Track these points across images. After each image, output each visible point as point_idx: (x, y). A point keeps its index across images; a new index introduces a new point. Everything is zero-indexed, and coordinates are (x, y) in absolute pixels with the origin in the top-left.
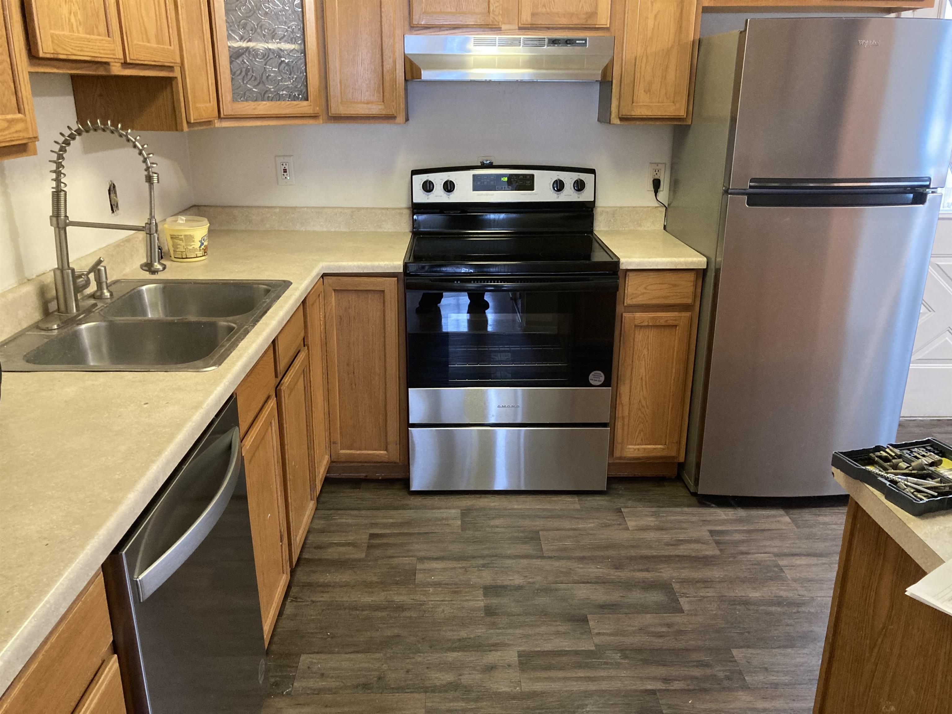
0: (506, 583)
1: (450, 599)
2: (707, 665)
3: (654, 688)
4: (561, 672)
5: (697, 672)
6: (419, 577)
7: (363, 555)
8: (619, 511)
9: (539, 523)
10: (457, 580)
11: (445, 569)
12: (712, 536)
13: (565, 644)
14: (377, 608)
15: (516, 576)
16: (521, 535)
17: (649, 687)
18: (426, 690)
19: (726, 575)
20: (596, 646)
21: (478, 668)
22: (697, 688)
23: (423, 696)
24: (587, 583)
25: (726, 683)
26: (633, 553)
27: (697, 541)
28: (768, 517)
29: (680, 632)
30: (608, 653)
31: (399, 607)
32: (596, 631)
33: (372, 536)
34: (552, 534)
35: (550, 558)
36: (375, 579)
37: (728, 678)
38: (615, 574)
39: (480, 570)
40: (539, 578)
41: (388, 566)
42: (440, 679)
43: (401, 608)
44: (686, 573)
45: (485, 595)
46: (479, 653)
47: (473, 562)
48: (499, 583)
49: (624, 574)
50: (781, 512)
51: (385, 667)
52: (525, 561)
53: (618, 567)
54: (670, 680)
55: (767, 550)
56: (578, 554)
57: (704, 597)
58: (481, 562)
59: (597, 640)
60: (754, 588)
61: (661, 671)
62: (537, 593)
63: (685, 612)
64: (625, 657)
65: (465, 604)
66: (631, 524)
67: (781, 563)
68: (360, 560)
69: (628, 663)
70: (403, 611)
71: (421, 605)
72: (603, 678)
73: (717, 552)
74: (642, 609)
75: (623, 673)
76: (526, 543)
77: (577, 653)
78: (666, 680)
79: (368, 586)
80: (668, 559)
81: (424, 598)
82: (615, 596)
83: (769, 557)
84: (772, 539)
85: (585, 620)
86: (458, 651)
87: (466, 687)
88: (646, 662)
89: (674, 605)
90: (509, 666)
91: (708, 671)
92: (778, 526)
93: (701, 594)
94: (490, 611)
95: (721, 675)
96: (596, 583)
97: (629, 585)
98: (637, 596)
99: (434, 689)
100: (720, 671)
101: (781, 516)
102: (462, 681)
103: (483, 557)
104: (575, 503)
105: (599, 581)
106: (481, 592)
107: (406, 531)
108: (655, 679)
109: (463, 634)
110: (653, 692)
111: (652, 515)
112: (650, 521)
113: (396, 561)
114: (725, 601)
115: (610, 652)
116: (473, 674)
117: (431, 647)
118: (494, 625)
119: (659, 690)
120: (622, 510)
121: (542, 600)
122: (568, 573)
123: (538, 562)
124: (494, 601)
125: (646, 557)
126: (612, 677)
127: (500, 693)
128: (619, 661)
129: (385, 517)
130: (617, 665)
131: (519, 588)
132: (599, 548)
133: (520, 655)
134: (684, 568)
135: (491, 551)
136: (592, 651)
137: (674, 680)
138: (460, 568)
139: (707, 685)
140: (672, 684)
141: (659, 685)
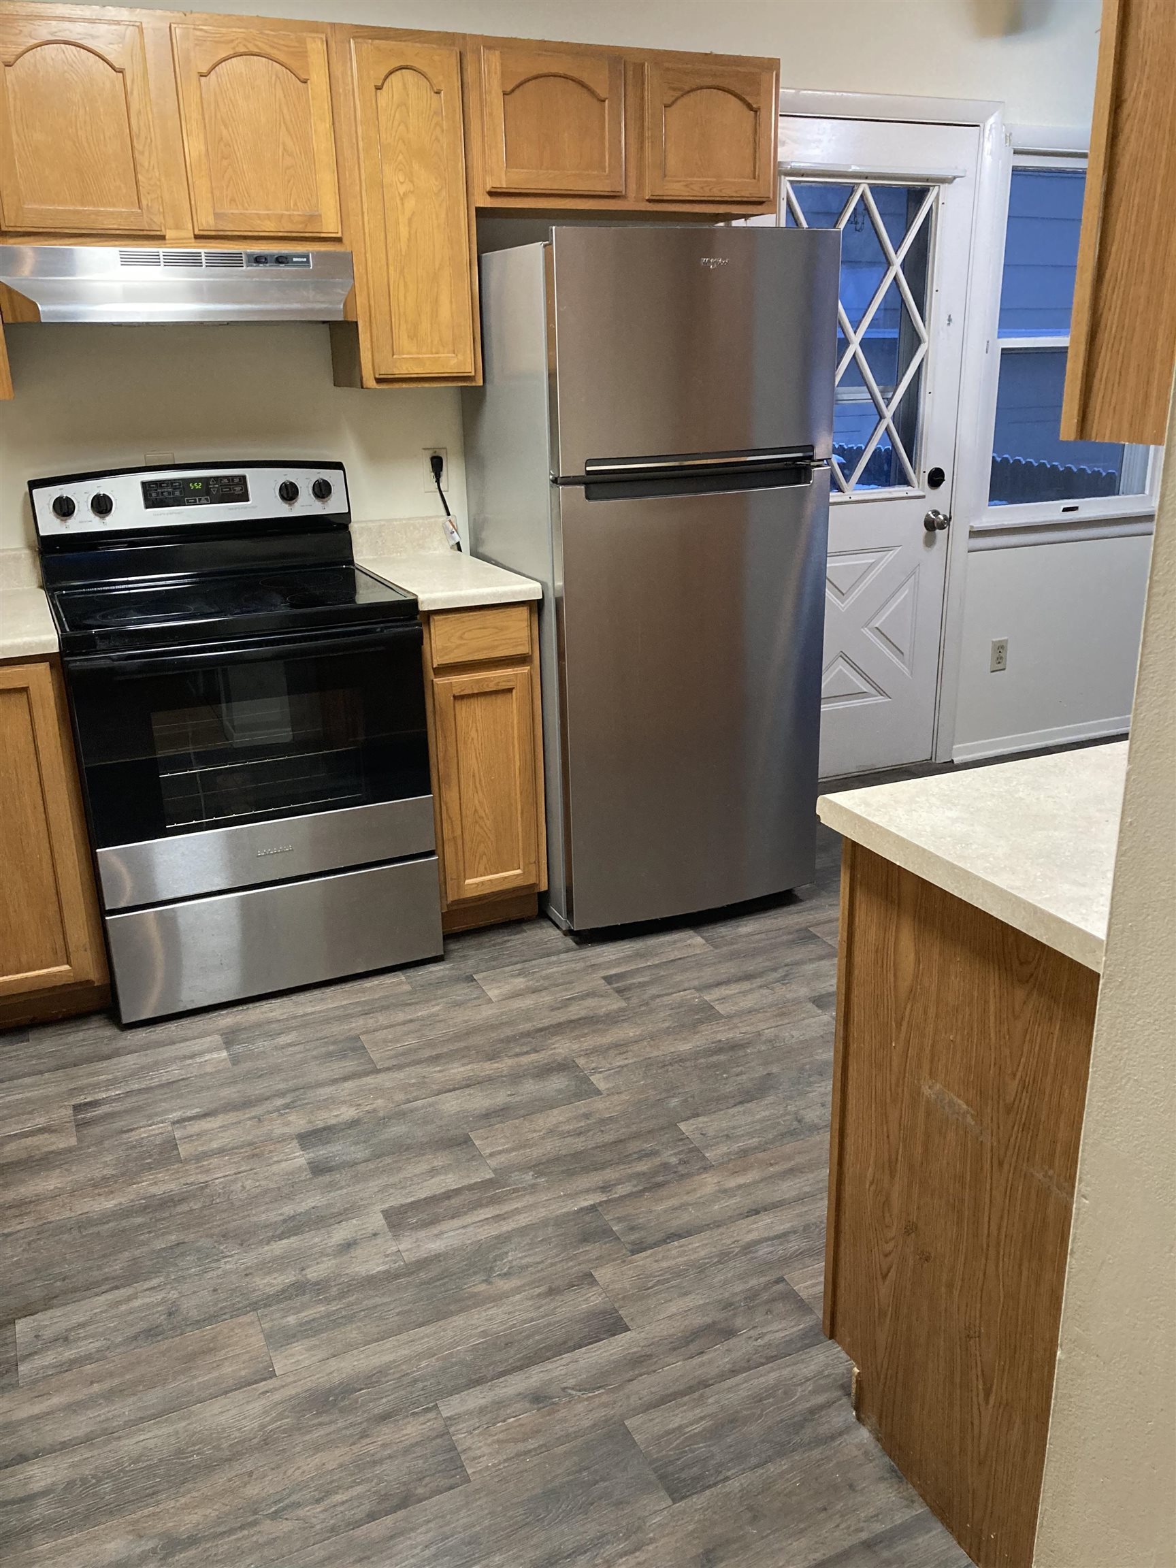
0: (333, 1121)
1: (248, 1168)
2: (654, 1153)
3: (592, 1202)
4: (455, 1221)
5: (642, 1167)
6: (184, 1150)
7: (73, 1141)
8: (470, 979)
9: (358, 1024)
10: (249, 1138)
11: (224, 1128)
12: (610, 983)
13: (451, 1181)
14: (127, 1213)
15: (344, 1109)
16: (331, 1048)
17: (586, 1204)
18: (254, 1306)
19: (643, 1031)
20: (495, 1171)
21: (329, 1251)
22: (648, 1186)
23: (251, 1317)
24: (455, 1089)
25: (682, 1170)
26: (508, 1031)
27: (591, 994)
28: (675, 942)
29: (603, 1121)
30: (515, 1176)
31: (167, 1202)
32: (488, 1151)
33: (77, 1108)
34: (380, 1035)
35: (388, 1069)
36: (108, 1172)
37: (683, 1162)
38: (489, 1068)
39: (282, 1115)
40: (380, 1102)
41: (124, 1147)
42: (272, 1285)
43: (168, 1202)
44: (588, 1043)
45: (304, 1147)
46: (323, 1231)
47: (268, 1106)
48: (321, 1124)
49: (505, 1065)
50: (691, 933)
51: (174, 1295)
52: (350, 1085)
53: (493, 1057)
54: (609, 1186)
55: (686, 985)
56: (427, 1053)
57: (622, 1067)
58: (279, 1102)
59: (493, 1162)
60: (685, 1039)
61: (597, 1178)
62: (384, 1123)
63: (604, 1092)
64: (540, 1174)
65: (275, 1168)
66: (493, 993)
67: (707, 998)
68: (69, 1150)
69: (547, 1181)
70: (175, 1206)
71: (202, 1188)
72: (517, 1211)
73: (623, 1004)
74: (546, 1105)
75: (544, 1197)
76: (345, 1057)
77: (470, 1188)
78: (605, 1188)
79: (100, 1185)
80: (557, 1029)
81: (202, 1178)
82: (501, 1097)
83: (691, 994)
84: (686, 970)
85: (466, 1141)
86: (288, 1237)
87: (317, 1284)
88: (571, 1173)
89: (584, 1087)
90: (375, 1235)
91: (657, 1161)
92: (691, 952)
93: (618, 1064)
94: (318, 1169)
95: (674, 1160)
96: (468, 1086)
97: (516, 1077)
98: (530, 1087)
99: (268, 1301)
100: (670, 1157)
101: (691, 937)
102: (309, 1276)
103: (282, 1094)
104: (401, 983)
105: (469, 1084)
106: (295, 1143)
107: (136, 1086)
108: (588, 1191)
109: (288, 1210)
110: (593, 1208)
111: (519, 975)
112: (520, 983)
113: (133, 1137)
114: (651, 1065)
115: (516, 1173)
116: (323, 1262)
117: (242, 1245)
118: (331, 1186)
119: (600, 1204)
120: (475, 977)
121: (397, 1130)
122: (423, 1083)
123: (370, 1080)
124: (322, 1152)
125: (528, 1034)
126: (531, 1205)
127: (373, 1277)
128: (534, 1181)
129: (93, 1074)
130: (533, 1188)
131: (354, 1123)
132: (457, 1037)
133: (386, 1214)
134: (585, 1035)
135: (290, 1083)
136: (491, 1179)
137: (615, 1185)
138: (250, 1119)
139: (660, 1179)
140: (614, 1191)
141: (597, 1198)
